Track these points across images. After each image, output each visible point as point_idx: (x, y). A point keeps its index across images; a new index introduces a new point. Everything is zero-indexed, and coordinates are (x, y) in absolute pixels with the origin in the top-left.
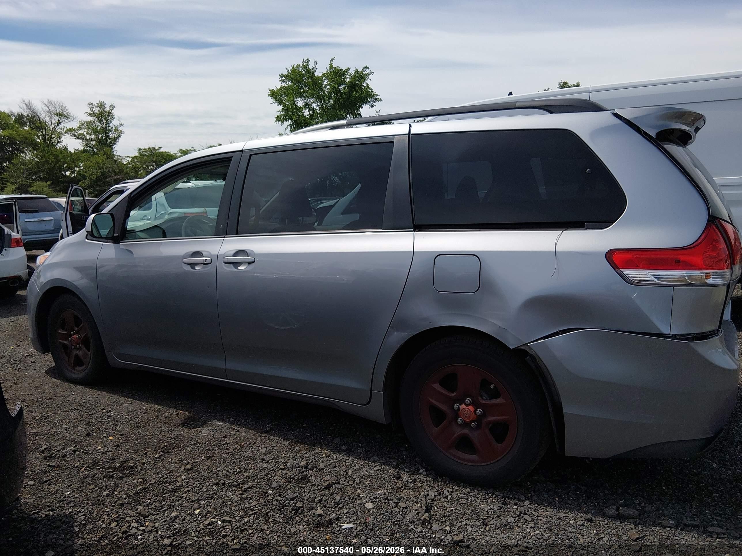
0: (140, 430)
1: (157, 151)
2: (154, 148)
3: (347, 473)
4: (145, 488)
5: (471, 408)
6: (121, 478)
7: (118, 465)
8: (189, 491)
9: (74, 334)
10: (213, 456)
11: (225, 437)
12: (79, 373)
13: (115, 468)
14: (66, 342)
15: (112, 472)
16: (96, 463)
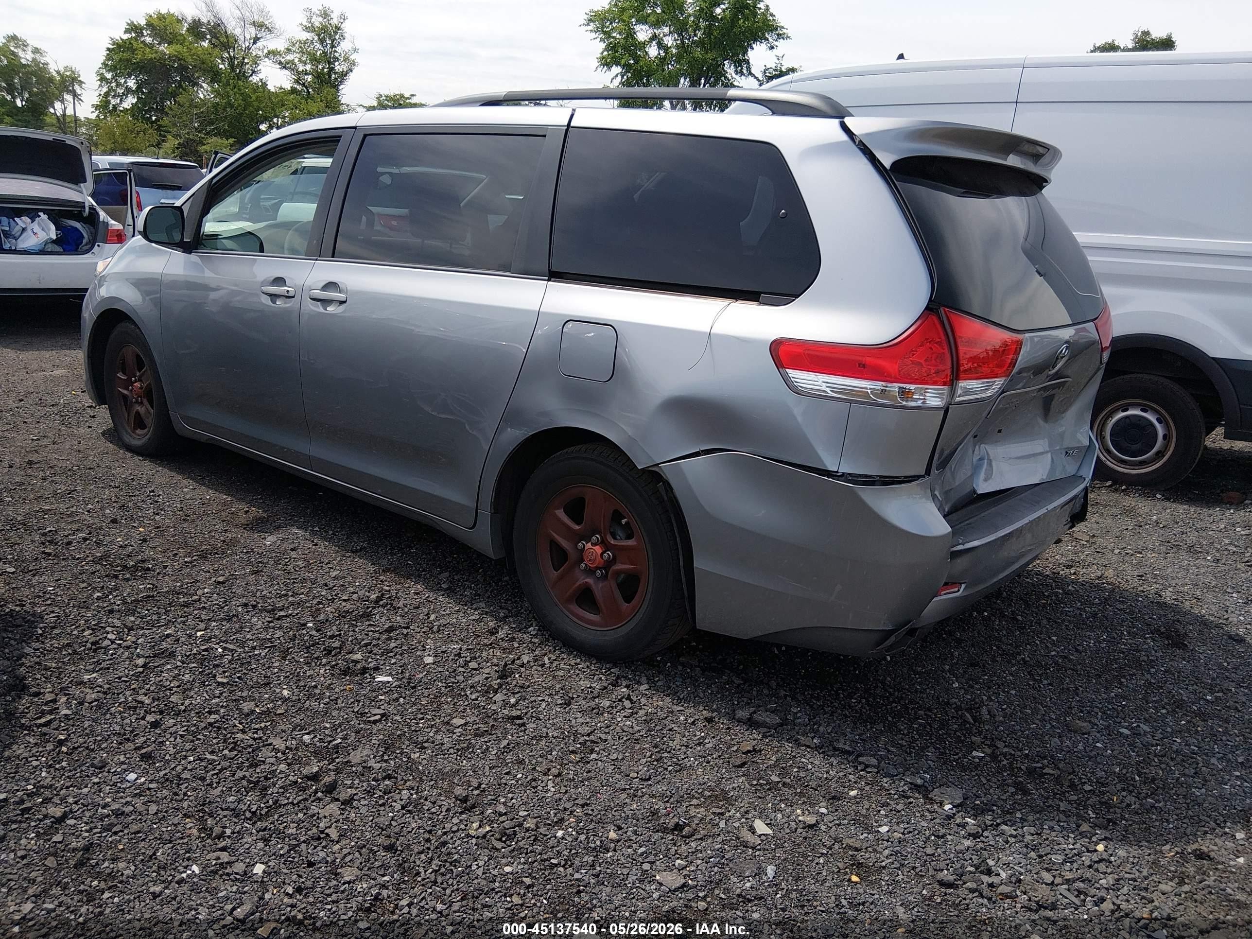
0: (185, 525)
1: (408, 101)
2: (402, 96)
3: (429, 618)
4: (149, 596)
5: (598, 549)
6: (128, 580)
7: (132, 563)
8: (204, 608)
9: (136, 382)
10: (261, 571)
11: (292, 550)
12: (139, 438)
13: (125, 567)
14: (126, 392)
15: (120, 571)
16: (105, 557)
